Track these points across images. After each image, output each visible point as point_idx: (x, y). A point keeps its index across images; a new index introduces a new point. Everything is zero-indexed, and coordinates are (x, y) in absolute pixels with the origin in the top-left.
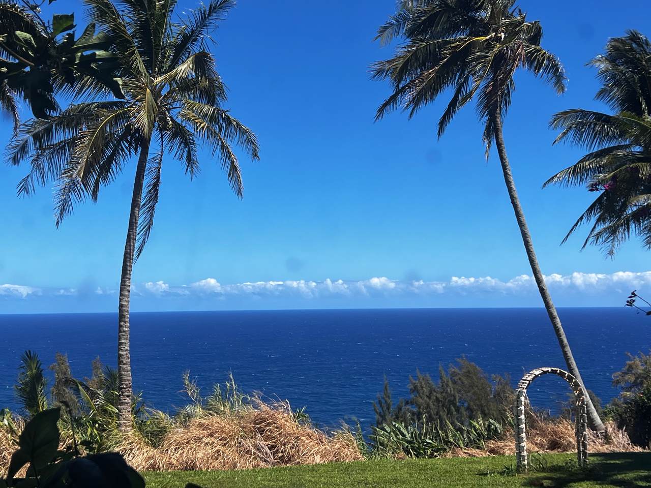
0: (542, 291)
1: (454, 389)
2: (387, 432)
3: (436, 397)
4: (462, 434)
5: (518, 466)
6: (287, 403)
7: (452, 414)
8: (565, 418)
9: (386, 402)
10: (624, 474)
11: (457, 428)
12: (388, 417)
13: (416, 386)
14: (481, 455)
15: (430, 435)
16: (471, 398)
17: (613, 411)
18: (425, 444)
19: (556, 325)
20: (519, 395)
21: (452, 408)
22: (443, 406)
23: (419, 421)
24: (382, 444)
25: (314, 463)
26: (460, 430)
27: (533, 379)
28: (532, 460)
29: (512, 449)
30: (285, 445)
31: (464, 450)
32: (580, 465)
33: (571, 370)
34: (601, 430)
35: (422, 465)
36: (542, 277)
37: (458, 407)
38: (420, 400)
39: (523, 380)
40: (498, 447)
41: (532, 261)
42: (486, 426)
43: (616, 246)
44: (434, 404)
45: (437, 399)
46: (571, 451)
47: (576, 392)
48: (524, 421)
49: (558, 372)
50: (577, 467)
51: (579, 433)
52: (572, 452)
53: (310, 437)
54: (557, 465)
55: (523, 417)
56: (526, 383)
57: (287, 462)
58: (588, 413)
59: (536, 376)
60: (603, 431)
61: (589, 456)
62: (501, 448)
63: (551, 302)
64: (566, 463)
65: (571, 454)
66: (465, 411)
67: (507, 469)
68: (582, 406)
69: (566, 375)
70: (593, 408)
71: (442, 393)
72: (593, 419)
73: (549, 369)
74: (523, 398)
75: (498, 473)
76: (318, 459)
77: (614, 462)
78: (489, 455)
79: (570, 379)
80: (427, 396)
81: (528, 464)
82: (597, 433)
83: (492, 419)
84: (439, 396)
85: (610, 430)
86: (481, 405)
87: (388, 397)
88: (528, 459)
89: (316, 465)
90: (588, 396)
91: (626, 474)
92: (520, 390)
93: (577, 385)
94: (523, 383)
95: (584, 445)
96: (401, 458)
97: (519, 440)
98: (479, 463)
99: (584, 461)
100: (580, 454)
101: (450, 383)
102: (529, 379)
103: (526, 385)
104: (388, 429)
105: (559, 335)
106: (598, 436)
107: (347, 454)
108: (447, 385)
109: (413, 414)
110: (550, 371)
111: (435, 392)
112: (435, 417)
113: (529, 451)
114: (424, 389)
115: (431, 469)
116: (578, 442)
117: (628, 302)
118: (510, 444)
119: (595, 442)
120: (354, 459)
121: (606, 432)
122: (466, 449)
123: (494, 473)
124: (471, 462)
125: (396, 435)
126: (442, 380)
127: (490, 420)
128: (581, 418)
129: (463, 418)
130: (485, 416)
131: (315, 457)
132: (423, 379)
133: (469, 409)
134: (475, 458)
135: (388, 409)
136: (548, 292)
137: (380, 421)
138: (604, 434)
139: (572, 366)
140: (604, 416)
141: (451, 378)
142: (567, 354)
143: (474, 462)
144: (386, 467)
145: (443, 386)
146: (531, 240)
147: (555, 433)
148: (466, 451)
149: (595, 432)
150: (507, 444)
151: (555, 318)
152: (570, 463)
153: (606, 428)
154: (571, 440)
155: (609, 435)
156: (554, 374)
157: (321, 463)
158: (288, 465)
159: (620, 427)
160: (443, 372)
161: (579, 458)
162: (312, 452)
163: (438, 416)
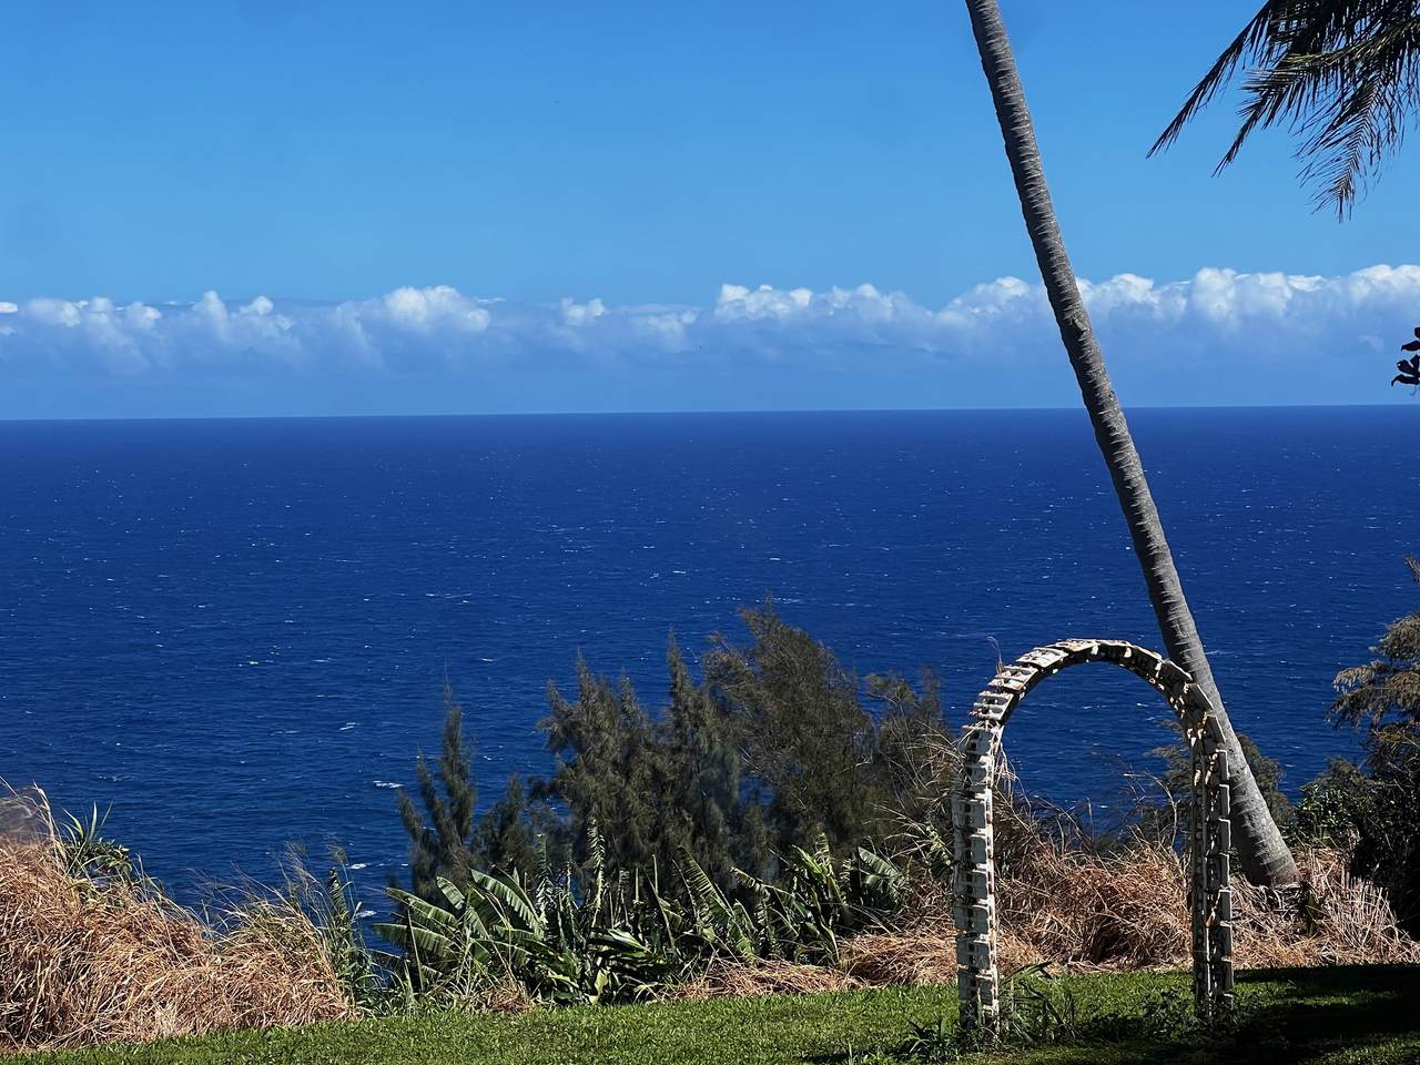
0: (1073, 337)
1: (724, 735)
2: (450, 908)
3: (653, 767)
4: (751, 909)
5: (964, 1025)
6: (40, 801)
7: (712, 835)
8: (1151, 837)
9: (451, 791)
10: (1369, 1044)
11: (734, 885)
12: (457, 851)
13: (575, 725)
14: (822, 988)
15: (622, 916)
16: (791, 769)
17: (1333, 807)
18: (605, 948)
19: (1123, 474)
20: (973, 746)
21: (715, 808)
22: (678, 803)
23: (580, 862)
24: (431, 957)
25: (153, 1036)
26: (746, 896)
27: (1030, 684)
28: (1017, 999)
29: (943, 961)
30: (30, 967)
31: (756, 972)
32: (1201, 1015)
33: (1176, 650)
34: (1285, 881)
35: (589, 1031)
36: (1072, 281)
37: (736, 808)
38: (591, 782)
39: (993, 689)
40: (891, 954)
41: (1035, 219)
42: (845, 877)
43: (1364, 162)
44: (642, 798)
45: (657, 774)
46: (1170, 962)
47: (1194, 734)
48: (990, 848)
49: (1128, 654)
50: (1189, 1024)
51: (1203, 893)
52: (1171, 968)
53: (136, 931)
54: (1115, 1015)
55: (987, 832)
56: (1002, 701)
57: (39, 1036)
58: (1239, 815)
59: (1043, 673)
60: (1295, 885)
61: (1238, 981)
62: (901, 959)
63: (1107, 385)
64: (1151, 1009)
65: (1169, 973)
66: (767, 820)
67: (921, 1033)
68: (1213, 788)
69: (1158, 667)
70: (1258, 796)
71: (677, 750)
72: (1256, 839)
73: (1094, 645)
74: (988, 761)
75: (887, 1053)
76: (167, 1021)
77: (1334, 1000)
78: (853, 986)
79: (1173, 680)
80: (615, 763)
81: (1004, 1013)
82: (1269, 893)
83: (868, 847)
84: (662, 763)
85: (1320, 881)
86: (826, 797)
87: (461, 770)
88: (1003, 994)
89: (158, 1043)
90: (1238, 748)
91: (1376, 1044)
92: (977, 727)
93: (1197, 705)
94: (991, 701)
95: (1221, 939)
96: (506, 1008)
97: (971, 922)
98: (815, 1015)
99: (1220, 998)
100: (1205, 973)
101: (709, 712)
102: (1013, 685)
103: (1004, 708)
104: (456, 898)
105: (1134, 515)
106: (1273, 904)
107: (287, 996)
108: (698, 722)
109: (558, 835)
110: (1095, 651)
111: (648, 746)
112: (644, 846)
113: (1008, 967)
114: (605, 735)
115: (627, 1044)
116: (1197, 926)
117: (1403, 365)
118: (937, 941)
119: (1260, 929)
120: (318, 1017)
121: (1305, 886)
122: (761, 966)
123: (873, 1050)
124: (784, 1013)
125: (490, 918)
126: (678, 701)
127: (862, 852)
128: (1209, 832)
129: (755, 850)
130: (843, 837)
131: (158, 1013)
132: (602, 697)
133: (781, 813)
134: (798, 999)
135: (459, 817)
136: (1096, 345)
137: (427, 868)
138: (1297, 895)
139: (1181, 634)
140: (1299, 829)
141: (713, 693)
142: (1162, 587)
143: (795, 1012)
144: (447, 1041)
145: (678, 724)
146: (1035, 134)
147: (1110, 894)
148: (764, 974)
149: (1261, 888)
150: (922, 941)
151: (1119, 446)
152: (1165, 1006)
153: (1308, 874)
154: (1170, 919)
155: (1318, 898)
156: (1111, 667)
157: (179, 1033)
158: (42, 1047)
159: (1358, 869)
160: (682, 669)
161: (1199, 989)
162: (143, 994)
163: (657, 844)
